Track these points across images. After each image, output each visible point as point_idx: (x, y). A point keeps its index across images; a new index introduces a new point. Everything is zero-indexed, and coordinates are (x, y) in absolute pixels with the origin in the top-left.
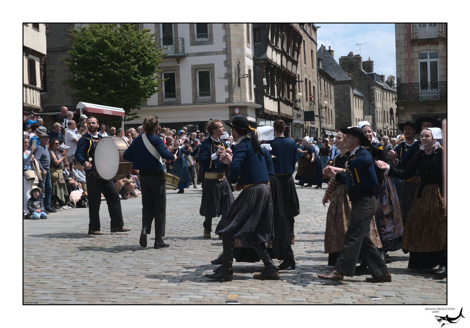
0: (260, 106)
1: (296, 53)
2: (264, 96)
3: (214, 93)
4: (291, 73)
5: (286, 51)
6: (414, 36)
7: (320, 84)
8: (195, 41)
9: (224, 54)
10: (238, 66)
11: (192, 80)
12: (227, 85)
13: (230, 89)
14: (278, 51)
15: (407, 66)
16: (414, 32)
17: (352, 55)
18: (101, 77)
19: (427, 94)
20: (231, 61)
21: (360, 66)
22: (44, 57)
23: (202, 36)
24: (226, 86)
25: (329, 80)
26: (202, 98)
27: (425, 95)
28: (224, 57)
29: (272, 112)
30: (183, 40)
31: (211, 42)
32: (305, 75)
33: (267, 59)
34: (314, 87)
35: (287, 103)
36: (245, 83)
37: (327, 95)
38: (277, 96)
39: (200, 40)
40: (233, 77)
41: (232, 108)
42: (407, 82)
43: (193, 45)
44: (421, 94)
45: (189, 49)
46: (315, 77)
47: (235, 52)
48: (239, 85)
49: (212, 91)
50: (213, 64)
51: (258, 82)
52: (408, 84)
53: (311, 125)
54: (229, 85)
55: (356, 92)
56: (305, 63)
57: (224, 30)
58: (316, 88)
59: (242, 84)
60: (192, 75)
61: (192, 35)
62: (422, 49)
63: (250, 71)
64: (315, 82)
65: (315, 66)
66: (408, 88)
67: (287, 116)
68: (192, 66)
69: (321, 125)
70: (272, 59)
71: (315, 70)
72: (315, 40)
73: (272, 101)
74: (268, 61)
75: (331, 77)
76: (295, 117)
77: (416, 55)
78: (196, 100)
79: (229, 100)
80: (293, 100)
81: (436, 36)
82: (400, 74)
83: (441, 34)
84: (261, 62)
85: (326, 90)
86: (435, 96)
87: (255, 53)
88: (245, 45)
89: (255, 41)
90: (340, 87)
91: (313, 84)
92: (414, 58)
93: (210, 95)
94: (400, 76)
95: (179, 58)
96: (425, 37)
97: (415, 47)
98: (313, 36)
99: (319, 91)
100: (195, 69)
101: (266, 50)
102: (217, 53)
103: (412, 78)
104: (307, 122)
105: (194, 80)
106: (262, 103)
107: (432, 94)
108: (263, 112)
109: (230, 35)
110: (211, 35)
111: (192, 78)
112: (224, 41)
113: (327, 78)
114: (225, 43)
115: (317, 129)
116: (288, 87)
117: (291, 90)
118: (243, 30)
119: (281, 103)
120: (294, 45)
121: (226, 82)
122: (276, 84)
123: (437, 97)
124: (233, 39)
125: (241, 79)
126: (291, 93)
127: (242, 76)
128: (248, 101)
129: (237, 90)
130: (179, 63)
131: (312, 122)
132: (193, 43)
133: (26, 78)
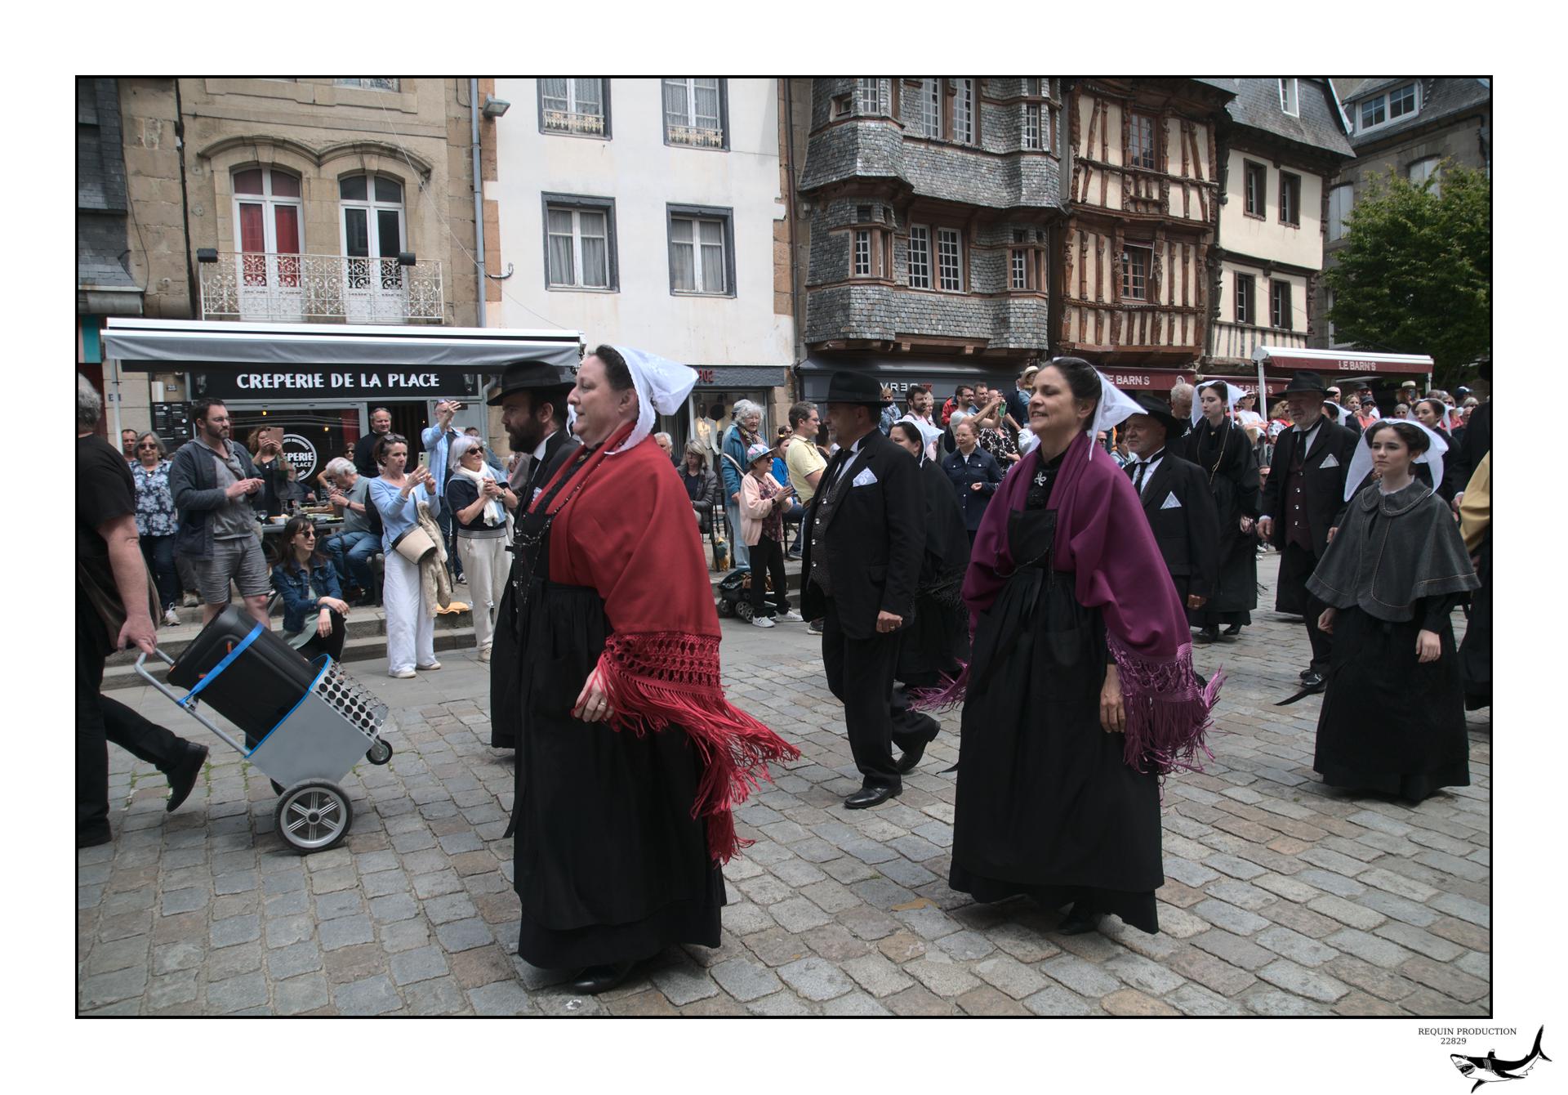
18: (1387, 295)
22: (1316, 275)
133: (1263, 317)
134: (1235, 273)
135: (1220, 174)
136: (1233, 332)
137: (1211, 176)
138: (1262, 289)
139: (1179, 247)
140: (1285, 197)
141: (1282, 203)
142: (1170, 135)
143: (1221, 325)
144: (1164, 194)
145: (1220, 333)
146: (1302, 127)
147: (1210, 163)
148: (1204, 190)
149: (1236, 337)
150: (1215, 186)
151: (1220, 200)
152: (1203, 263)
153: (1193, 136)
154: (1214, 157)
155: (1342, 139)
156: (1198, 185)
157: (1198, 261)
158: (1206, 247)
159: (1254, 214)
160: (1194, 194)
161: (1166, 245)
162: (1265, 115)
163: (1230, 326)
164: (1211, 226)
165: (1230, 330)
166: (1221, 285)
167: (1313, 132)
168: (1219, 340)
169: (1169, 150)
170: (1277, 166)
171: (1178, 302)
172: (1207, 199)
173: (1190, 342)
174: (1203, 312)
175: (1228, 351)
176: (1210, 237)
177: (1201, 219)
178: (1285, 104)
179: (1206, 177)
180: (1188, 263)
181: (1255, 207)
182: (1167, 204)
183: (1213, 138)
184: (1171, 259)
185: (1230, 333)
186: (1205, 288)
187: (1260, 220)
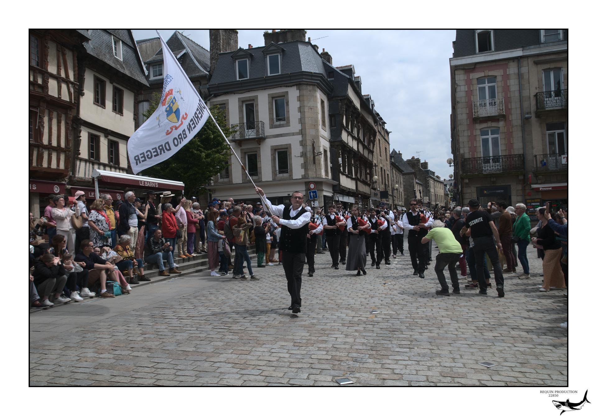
0: (336, 183)
1: (372, 145)
2: (341, 175)
3: (291, 170)
4: (368, 159)
5: (362, 140)
6: (476, 114)
7: (393, 173)
8: (274, 124)
9: (300, 135)
10: (313, 145)
11: (272, 159)
12: (303, 162)
13: (305, 166)
14: (353, 138)
15: (470, 142)
16: (476, 111)
17: (414, 158)
19: (490, 167)
20: (306, 140)
21: (419, 165)
23: (280, 120)
24: (302, 164)
25: (399, 171)
26: (281, 175)
27: (489, 168)
28: (299, 138)
29: (349, 188)
30: (263, 124)
31: (288, 124)
32: (381, 165)
33: (342, 141)
34: (388, 174)
35: (365, 183)
36: (320, 160)
37: (398, 181)
38: (355, 176)
39: (278, 123)
40: (308, 155)
41: (307, 184)
42: (471, 157)
43: (272, 128)
44: (485, 168)
45: (269, 131)
46: (389, 167)
47: (310, 132)
48: (314, 163)
49: (290, 169)
50: (290, 145)
51: (334, 161)
52: (472, 159)
53: (386, 202)
54: (305, 163)
55: (417, 181)
56: (381, 156)
57: (300, 113)
58: (390, 175)
59: (316, 162)
60: (271, 155)
61: (271, 119)
62: (484, 125)
63: (325, 151)
64: (388, 171)
65: (388, 159)
66: (472, 162)
67: (365, 193)
68: (271, 146)
69: (393, 203)
70: (348, 143)
71: (388, 162)
72: (388, 141)
73: (349, 180)
74: (342, 143)
75: (400, 169)
76: (372, 195)
77: (478, 132)
78: (275, 177)
79: (304, 177)
80: (370, 180)
81: (497, 114)
82: (464, 150)
83: (501, 112)
84: (336, 143)
85: (397, 178)
86: (498, 169)
87: (331, 136)
88: (320, 127)
89: (331, 125)
90: (407, 177)
91: (387, 172)
92: (476, 135)
93: (288, 173)
94: (464, 152)
95: (260, 140)
96: (486, 115)
97: (477, 125)
98: (386, 138)
99: (392, 178)
100: (274, 149)
101: (341, 134)
102: (293, 134)
103: (475, 153)
104: (383, 199)
105: (273, 160)
106: (339, 181)
107: (495, 167)
108: (340, 188)
109: (305, 118)
110: (288, 118)
111: (271, 157)
112: (299, 123)
113: (397, 169)
114: (300, 125)
115: (391, 205)
116: (366, 171)
117: (368, 173)
118: (317, 113)
119: (359, 183)
120: (370, 138)
121: (302, 160)
122: (354, 167)
123: (500, 170)
124: (308, 121)
125: (316, 157)
126: (368, 176)
127: (316, 154)
128: (324, 177)
129: (311, 167)
130: (260, 145)
131: (387, 199)
132: (272, 126)
133: (104, 157)
134: (89, 133)
135: (80, 79)
136: (88, 164)
137: (74, 78)
138: (104, 144)
139: (55, 114)
140: (115, 99)
141: (114, 102)
142: (49, 50)
143: (81, 160)
144: (45, 83)
145: (80, 164)
146: (124, 66)
147: (74, 72)
148: (70, 85)
149: (89, 167)
150: (77, 84)
151: (79, 93)
152: (70, 125)
153: (64, 55)
154: (77, 68)
155: (143, 77)
156: (67, 81)
157: (67, 124)
158: (72, 116)
159: (99, 104)
160: (64, 86)
161: (47, 112)
162: (105, 55)
163: (86, 161)
164: (74, 106)
165: (86, 163)
166: (81, 138)
167: (129, 70)
168: (79, 168)
169: (49, 58)
170: (111, 83)
171: (54, 143)
172: (72, 90)
173: (62, 166)
174: (70, 151)
175: (85, 174)
176: (75, 111)
177: (68, 100)
178: (116, 53)
179: (72, 78)
180: (60, 123)
181: (100, 101)
182: (47, 88)
183: (76, 59)
184: (50, 120)
185: (86, 165)
186: (71, 138)
187: (102, 107)
